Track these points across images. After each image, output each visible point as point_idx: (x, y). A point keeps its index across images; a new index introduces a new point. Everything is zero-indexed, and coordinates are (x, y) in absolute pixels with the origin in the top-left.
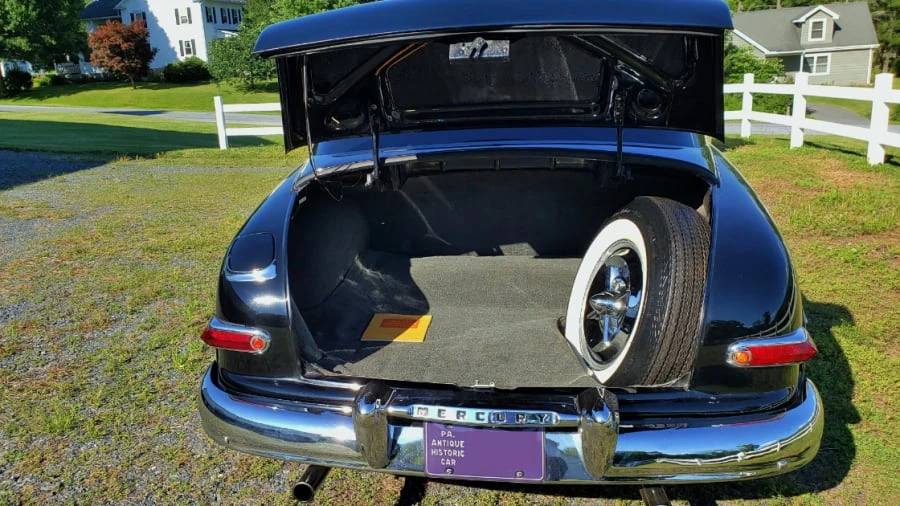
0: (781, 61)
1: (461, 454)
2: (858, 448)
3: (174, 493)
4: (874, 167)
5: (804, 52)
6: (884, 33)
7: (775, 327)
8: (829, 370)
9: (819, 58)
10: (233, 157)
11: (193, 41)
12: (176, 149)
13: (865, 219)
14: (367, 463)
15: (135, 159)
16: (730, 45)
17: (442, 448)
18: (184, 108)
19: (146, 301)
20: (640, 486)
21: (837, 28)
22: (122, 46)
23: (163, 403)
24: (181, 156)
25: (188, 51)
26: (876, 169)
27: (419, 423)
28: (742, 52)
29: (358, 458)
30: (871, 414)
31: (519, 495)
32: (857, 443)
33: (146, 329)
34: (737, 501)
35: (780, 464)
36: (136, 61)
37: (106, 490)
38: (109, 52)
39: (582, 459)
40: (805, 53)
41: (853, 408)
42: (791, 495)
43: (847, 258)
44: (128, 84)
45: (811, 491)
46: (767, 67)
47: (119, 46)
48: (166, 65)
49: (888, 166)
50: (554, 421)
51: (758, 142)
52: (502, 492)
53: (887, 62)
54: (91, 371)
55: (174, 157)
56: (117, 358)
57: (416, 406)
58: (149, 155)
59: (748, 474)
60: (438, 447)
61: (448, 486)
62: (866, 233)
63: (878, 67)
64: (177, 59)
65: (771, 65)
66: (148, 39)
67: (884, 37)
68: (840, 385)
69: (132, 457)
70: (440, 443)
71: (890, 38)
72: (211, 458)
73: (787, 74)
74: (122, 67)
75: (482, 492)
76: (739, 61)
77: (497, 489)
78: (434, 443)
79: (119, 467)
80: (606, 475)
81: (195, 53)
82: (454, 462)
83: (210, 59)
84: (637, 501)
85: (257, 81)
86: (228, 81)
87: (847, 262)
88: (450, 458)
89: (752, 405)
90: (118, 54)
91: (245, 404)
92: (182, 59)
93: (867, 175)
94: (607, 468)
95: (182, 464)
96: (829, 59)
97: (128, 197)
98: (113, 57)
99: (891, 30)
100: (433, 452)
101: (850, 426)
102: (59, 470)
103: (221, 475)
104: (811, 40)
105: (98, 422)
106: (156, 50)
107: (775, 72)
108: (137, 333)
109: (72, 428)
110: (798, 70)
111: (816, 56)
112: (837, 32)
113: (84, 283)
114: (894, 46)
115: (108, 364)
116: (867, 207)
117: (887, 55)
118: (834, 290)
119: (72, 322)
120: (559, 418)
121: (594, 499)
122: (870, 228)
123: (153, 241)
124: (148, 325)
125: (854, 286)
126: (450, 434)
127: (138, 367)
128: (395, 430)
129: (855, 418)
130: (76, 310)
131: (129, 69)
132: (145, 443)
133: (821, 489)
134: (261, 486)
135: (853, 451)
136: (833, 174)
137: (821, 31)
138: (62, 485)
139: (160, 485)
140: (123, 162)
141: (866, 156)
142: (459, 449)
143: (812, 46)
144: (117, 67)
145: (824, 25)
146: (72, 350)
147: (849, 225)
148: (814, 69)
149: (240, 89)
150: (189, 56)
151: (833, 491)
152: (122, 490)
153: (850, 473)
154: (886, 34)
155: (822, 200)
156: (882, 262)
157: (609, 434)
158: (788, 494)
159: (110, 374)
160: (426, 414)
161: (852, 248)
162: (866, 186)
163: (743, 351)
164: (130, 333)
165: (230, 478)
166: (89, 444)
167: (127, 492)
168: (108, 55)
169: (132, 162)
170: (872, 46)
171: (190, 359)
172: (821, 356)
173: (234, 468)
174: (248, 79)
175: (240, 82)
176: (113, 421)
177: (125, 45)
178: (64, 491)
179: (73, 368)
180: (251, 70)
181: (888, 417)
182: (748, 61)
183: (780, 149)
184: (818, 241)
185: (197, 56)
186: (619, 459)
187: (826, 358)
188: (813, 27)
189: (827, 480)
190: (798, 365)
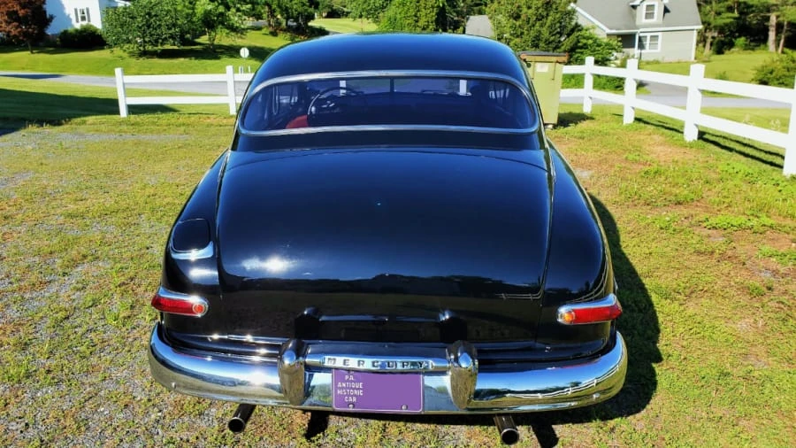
0: (620, 39)
1: (360, 393)
2: (659, 382)
3: (122, 429)
4: (690, 144)
5: (639, 31)
6: (706, 15)
7: (593, 292)
8: (641, 320)
9: (651, 37)
10: (133, 125)
11: (88, 10)
12: (79, 116)
13: (678, 192)
14: (288, 402)
15: (42, 126)
16: (576, 24)
17: (346, 388)
18: (80, 72)
19: (74, 263)
20: (494, 415)
21: (666, 10)
22: (19, 12)
23: (102, 354)
24: (84, 122)
25: (83, 19)
26: (691, 146)
27: (328, 370)
28: (587, 30)
29: (281, 398)
30: (670, 356)
31: (401, 424)
32: (658, 378)
33: (78, 290)
34: (567, 425)
35: (595, 396)
36: (33, 26)
37: (65, 428)
38: (6, 17)
39: (451, 395)
40: (639, 33)
41: (658, 350)
42: (607, 419)
43: (662, 225)
44: (25, 49)
45: (622, 416)
46: (607, 44)
47: (16, 12)
48: (62, 30)
49: (701, 142)
50: (430, 366)
51: (597, 117)
52: (388, 422)
53: (709, 40)
54: (35, 327)
55: (79, 124)
56: (56, 315)
57: (327, 357)
58: (55, 122)
59: (573, 404)
60: (343, 388)
61: (345, 418)
62: (679, 203)
63: (701, 45)
64: (72, 26)
65: (611, 42)
66: (44, 6)
67: (707, 19)
68: (649, 332)
69: (83, 400)
70: (344, 385)
71: (712, 20)
72: (149, 400)
73: (624, 50)
74: (19, 32)
75: (372, 422)
76: (584, 38)
77: (383, 420)
78: (339, 385)
79: (74, 409)
80: (469, 407)
81: (89, 21)
82: (355, 400)
83: (104, 27)
84: (492, 427)
85: (149, 48)
86: (121, 48)
87: (661, 228)
88: (352, 396)
89: (577, 352)
90: (15, 20)
91: (188, 356)
92: (78, 26)
93: (683, 150)
94: (469, 401)
95: (126, 406)
96: (660, 39)
97: (42, 164)
98: (10, 23)
99: (713, 13)
100: (339, 392)
101: (654, 365)
102: (22, 412)
103: (160, 414)
104: (645, 21)
105: (49, 372)
106: (52, 18)
107: (614, 49)
108: (70, 293)
109: (28, 377)
110: (633, 46)
111: (649, 35)
112: (667, 14)
113: (16, 247)
114: (715, 27)
115: (49, 321)
116: (681, 181)
117: (709, 35)
118: (650, 253)
119: (11, 283)
120: (434, 364)
121: (459, 426)
122: (681, 199)
123: (72, 207)
124: (80, 286)
125: (665, 250)
126: (352, 378)
127: (76, 324)
128: (310, 375)
129: (659, 359)
130: (12, 272)
131: (25, 34)
132: (92, 388)
133: (629, 414)
134: (194, 422)
135: (655, 384)
136: (657, 148)
137: (653, 13)
138: (27, 424)
139: (109, 423)
140: (32, 129)
141: (682, 133)
142: (359, 389)
143: (646, 26)
144: (14, 32)
145: (656, 8)
146: (15, 308)
147: (665, 197)
148: (647, 46)
149: (132, 54)
150: (85, 23)
151: (638, 416)
152: (79, 428)
153: (652, 401)
154: (709, 16)
155: (646, 173)
156: (688, 229)
157: (471, 376)
158: (605, 418)
159: (52, 330)
160: (334, 363)
161: (667, 216)
162: (681, 160)
163: (569, 312)
164: (64, 293)
165: (168, 416)
166: (44, 390)
167: (83, 429)
168: (6, 22)
169: (40, 129)
170: (696, 27)
171: (121, 316)
172: (636, 309)
173: (170, 408)
174: (141, 46)
175: (133, 47)
176: (62, 370)
177: (22, 11)
178: (29, 430)
179: (19, 325)
180: (144, 38)
181: (682, 357)
182: (591, 38)
183: (615, 125)
184: (640, 211)
185: (92, 23)
186: (479, 394)
187: (640, 311)
188: (647, 10)
189: (634, 407)
190: (609, 322)
